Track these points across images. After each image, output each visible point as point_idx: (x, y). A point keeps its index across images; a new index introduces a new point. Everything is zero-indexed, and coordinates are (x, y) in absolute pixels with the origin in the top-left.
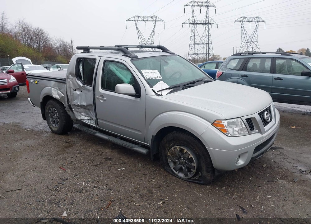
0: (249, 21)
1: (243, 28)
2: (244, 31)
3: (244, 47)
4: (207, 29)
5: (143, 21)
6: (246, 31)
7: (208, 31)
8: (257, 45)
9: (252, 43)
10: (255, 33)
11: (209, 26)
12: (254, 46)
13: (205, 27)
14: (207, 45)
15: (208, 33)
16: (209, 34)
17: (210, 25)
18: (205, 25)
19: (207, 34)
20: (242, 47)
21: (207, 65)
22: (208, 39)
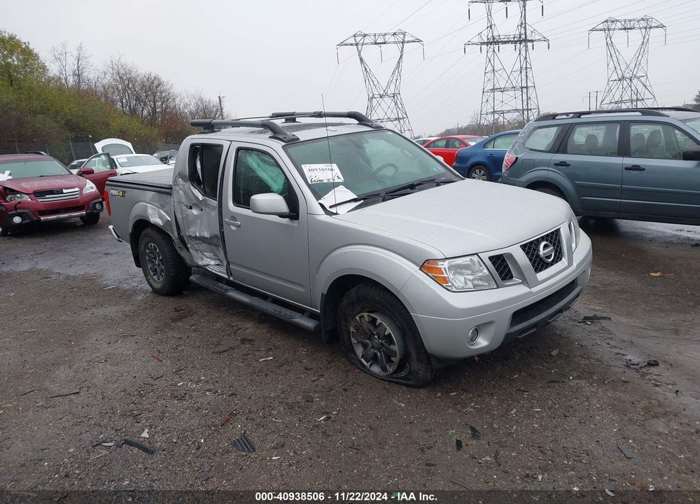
0: (625, 29)
1: (610, 45)
2: (613, 52)
3: (614, 91)
4: (523, 53)
5: (376, 43)
6: (617, 53)
7: (526, 58)
8: (647, 84)
9: (635, 81)
10: (640, 56)
11: (527, 47)
12: (640, 87)
13: (518, 50)
14: (525, 90)
15: (526, 61)
16: (528, 66)
17: (530, 44)
18: (518, 45)
19: (524, 66)
20: (610, 90)
21: (499, 141)
22: (527, 76)
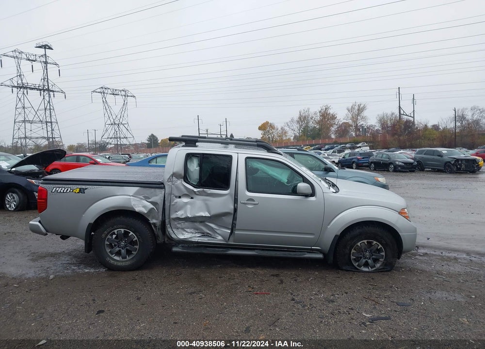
0: (113, 94)
1: (105, 102)
2: (107, 107)
3: (109, 131)
4: (47, 98)
6: (110, 108)
7: (49, 102)
8: (129, 129)
9: (121, 126)
10: (123, 112)
11: (49, 95)
12: (124, 130)
13: (42, 96)
14: (49, 124)
15: (50, 105)
16: (52, 108)
17: (51, 93)
18: (42, 92)
19: (48, 107)
20: (107, 130)
22: (51, 114)
